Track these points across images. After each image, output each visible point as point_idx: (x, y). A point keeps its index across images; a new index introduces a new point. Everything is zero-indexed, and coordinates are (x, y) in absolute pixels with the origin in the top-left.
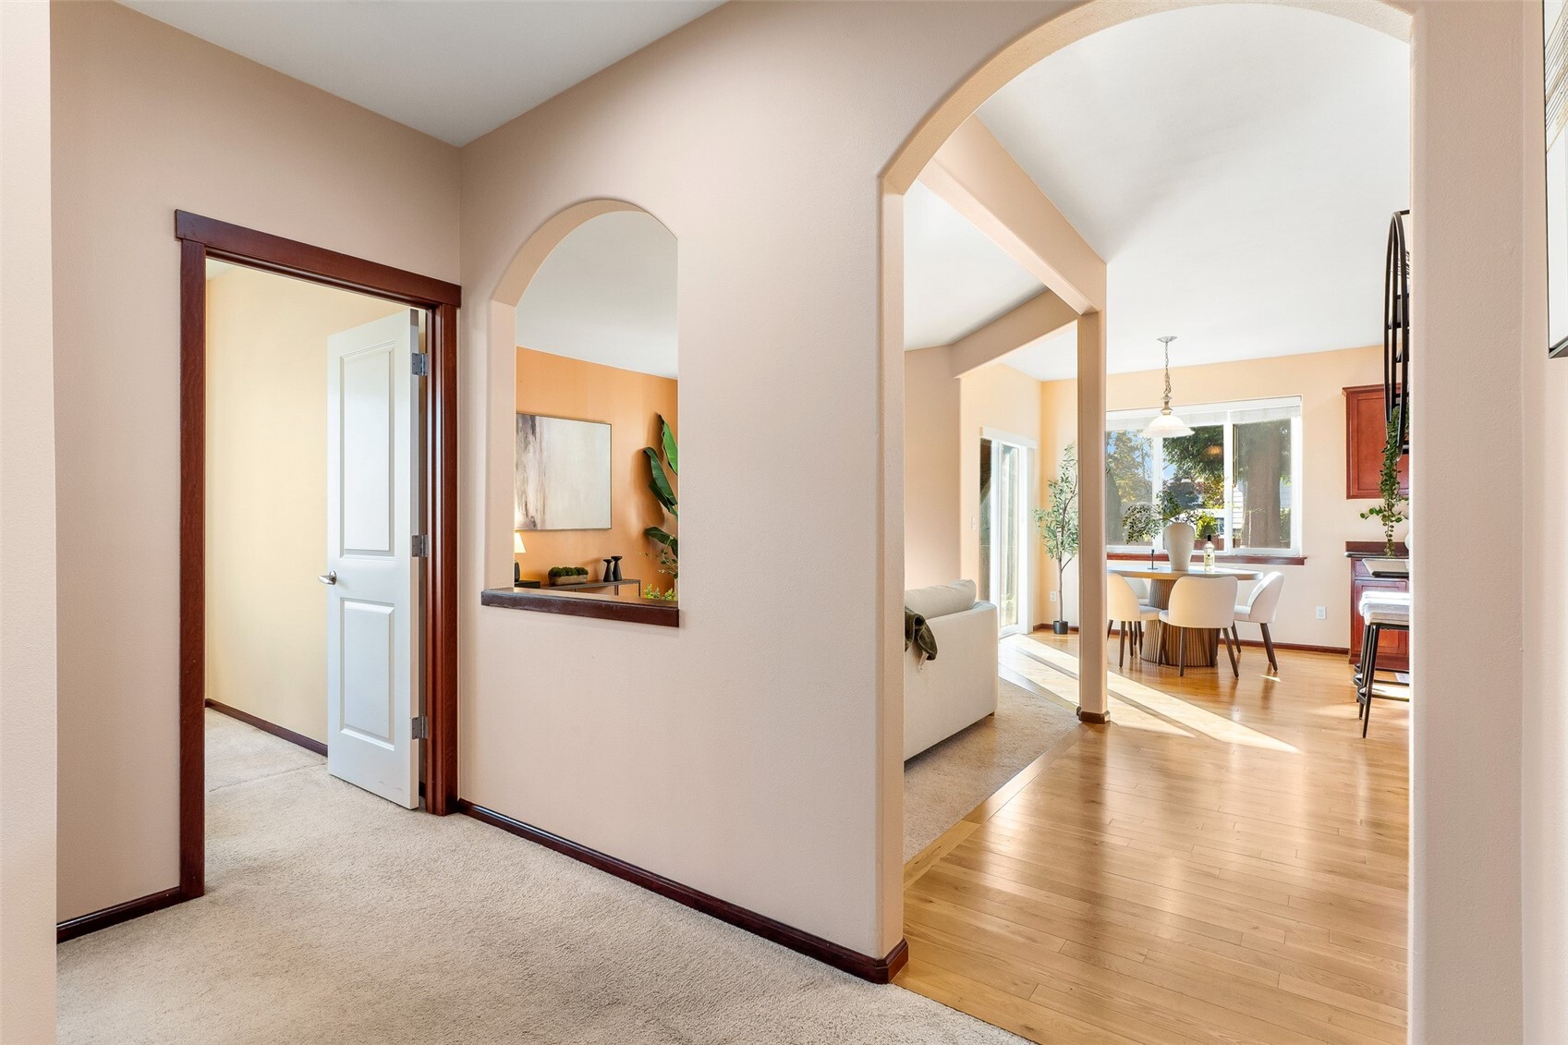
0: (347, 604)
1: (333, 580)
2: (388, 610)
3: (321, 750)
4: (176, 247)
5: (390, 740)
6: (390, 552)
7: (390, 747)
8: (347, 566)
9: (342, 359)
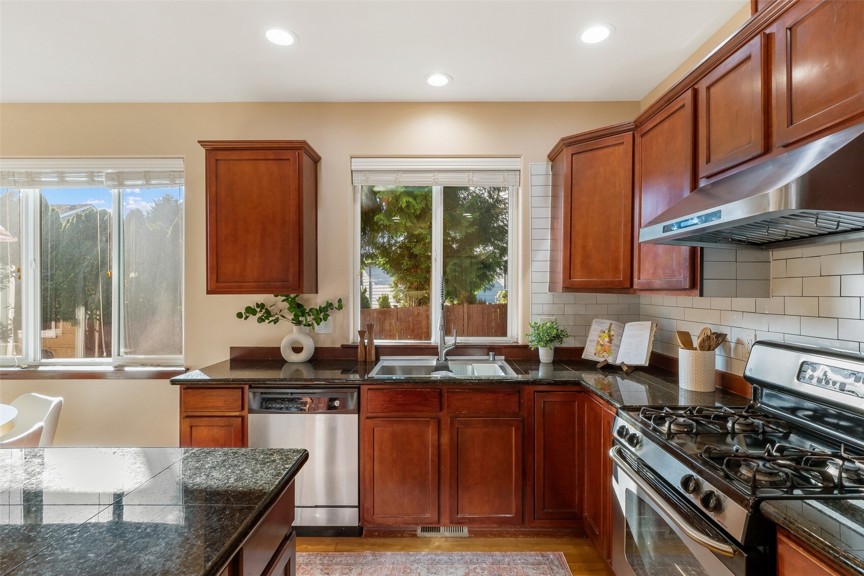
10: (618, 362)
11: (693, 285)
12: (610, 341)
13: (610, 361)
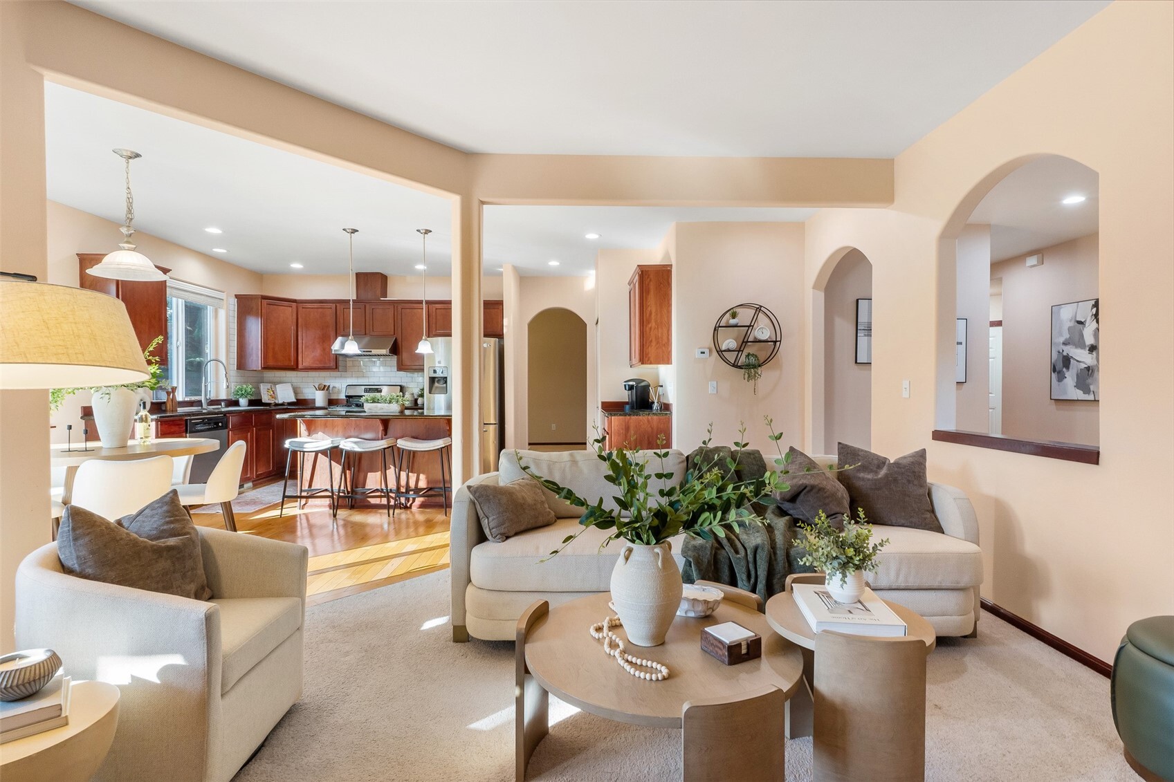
10: (280, 402)
11: (336, 368)
12: (274, 393)
13: (277, 402)
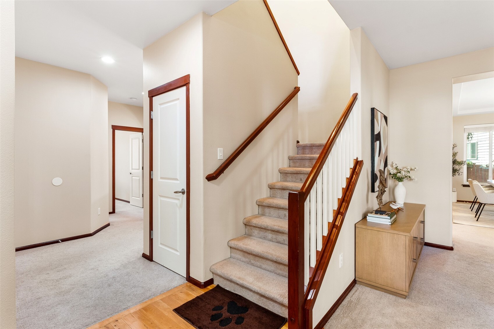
0: (133, 177)
1: (131, 174)
2: (139, 178)
3: (129, 202)
4: (112, 130)
5: (139, 198)
6: (139, 169)
7: (139, 199)
8: (133, 171)
9: (132, 139)
